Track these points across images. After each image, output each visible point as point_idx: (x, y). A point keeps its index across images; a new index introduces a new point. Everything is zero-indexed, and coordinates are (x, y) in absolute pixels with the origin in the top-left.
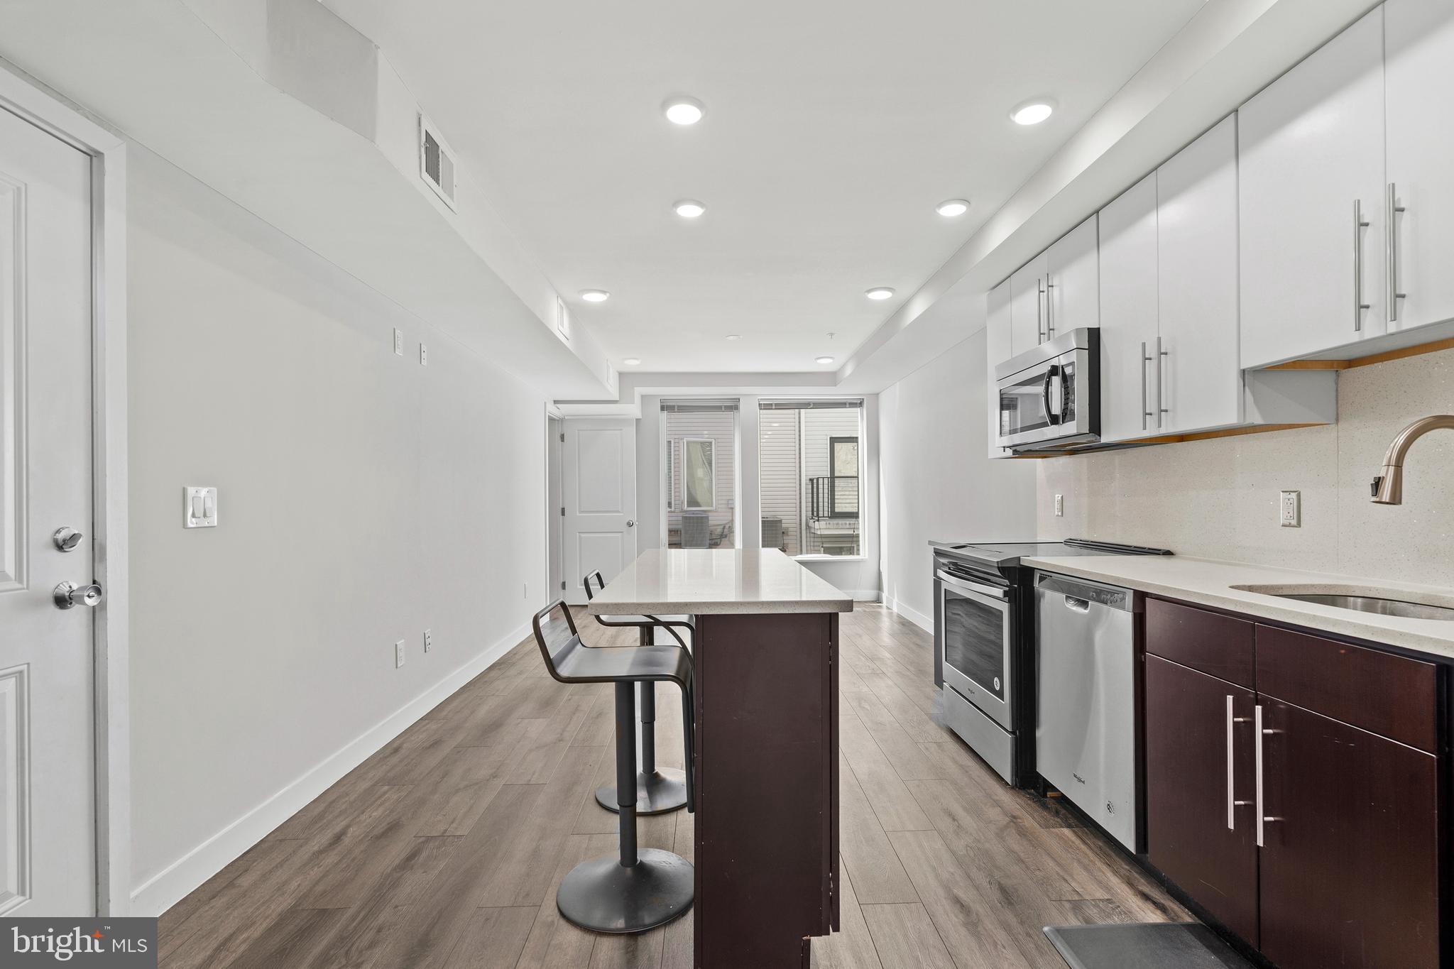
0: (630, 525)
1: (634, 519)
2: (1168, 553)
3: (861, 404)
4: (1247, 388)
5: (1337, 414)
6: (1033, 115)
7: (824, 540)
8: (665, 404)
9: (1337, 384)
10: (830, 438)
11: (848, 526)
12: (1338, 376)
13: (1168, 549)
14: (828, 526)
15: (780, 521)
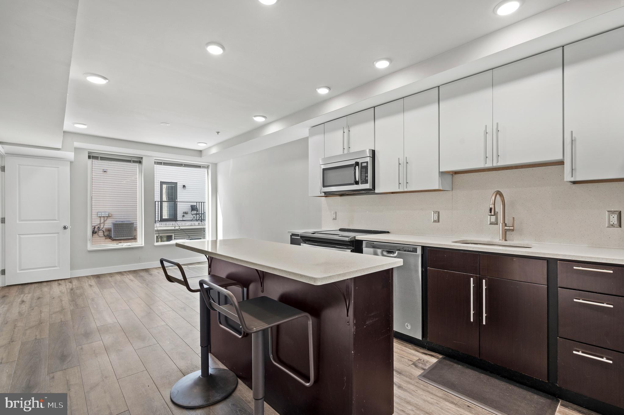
0: (65, 228)
1: (68, 224)
2: (388, 232)
3: (208, 167)
4: (440, 178)
5: (452, 188)
6: (382, 65)
7: (159, 232)
8: (91, 155)
9: (452, 179)
10: (160, 182)
11: (171, 225)
12: (453, 176)
13: (388, 231)
14: (161, 225)
15: (133, 223)
